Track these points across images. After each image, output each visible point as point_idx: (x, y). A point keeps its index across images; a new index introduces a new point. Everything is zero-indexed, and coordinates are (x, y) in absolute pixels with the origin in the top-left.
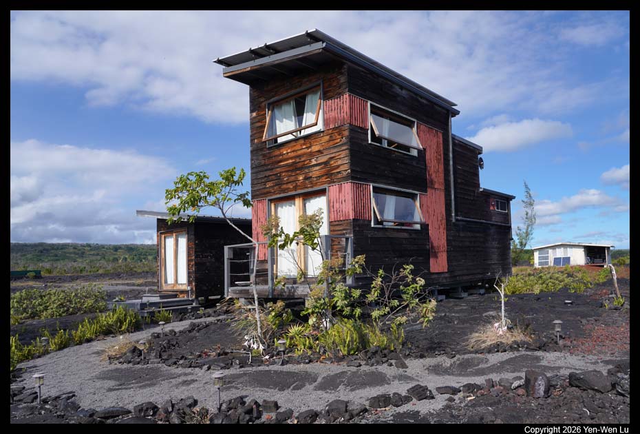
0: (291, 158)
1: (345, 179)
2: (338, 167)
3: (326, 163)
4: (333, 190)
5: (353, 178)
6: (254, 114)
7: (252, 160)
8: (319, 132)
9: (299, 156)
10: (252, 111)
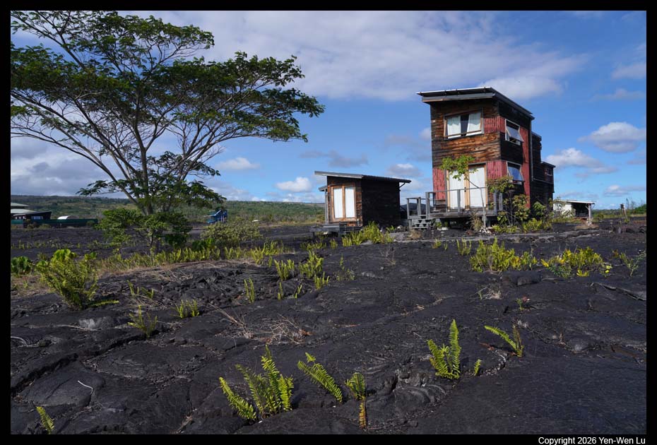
0: (462, 147)
1: (498, 159)
2: (493, 153)
3: (485, 151)
4: (490, 164)
5: (502, 159)
6: (434, 121)
7: (433, 146)
8: (481, 134)
9: (467, 146)
10: (432, 119)
